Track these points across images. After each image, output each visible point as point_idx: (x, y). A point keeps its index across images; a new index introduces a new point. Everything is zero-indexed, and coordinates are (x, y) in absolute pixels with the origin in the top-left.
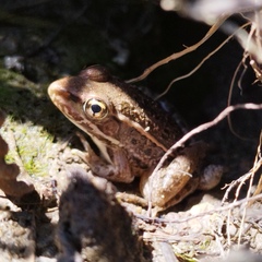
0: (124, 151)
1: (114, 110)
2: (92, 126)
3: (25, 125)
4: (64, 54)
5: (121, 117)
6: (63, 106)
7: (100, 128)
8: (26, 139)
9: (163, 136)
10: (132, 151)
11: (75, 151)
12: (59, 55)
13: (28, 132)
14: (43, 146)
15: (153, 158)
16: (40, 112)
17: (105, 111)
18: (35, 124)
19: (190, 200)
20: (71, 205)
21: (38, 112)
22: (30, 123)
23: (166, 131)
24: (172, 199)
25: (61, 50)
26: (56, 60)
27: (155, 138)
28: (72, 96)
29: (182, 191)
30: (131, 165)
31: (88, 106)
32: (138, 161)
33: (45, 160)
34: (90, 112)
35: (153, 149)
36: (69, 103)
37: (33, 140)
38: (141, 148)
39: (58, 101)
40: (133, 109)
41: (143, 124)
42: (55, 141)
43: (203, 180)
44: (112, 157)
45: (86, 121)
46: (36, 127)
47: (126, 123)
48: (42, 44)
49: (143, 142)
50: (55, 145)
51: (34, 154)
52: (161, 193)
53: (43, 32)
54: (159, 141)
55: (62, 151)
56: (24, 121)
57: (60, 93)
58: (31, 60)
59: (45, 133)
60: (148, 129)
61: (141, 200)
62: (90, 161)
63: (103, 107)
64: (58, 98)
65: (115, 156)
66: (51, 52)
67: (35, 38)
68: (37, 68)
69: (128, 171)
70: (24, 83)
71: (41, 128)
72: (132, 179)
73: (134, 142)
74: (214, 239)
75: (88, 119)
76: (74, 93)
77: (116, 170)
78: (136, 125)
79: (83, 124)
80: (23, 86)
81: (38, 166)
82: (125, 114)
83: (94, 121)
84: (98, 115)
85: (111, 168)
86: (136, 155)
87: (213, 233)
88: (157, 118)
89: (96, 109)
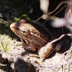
0: (33, 42)
1: (30, 32)
2: (23, 36)
3: (4, 35)
4: (15, 11)
5: (32, 33)
6: (14, 31)
7: (25, 37)
8: (4, 40)
9: (44, 37)
10: (35, 42)
11: (18, 42)
12: (13, 11)
13: (5, 37)
14: (9, 41)
15: (41, 43)
16: (8, 31)
17: (27, 32)
18: (6, 35)
19: (52, 55)
20: (18, 67)
21: (7, 31)
22: (5, 35)
23: (45, 36)
24: (47, 55)
25: (13, 10)
26: (12, 13)
27: (42, 38)
28: (17, 28)
29: (50, 52)
30: (35, 46)
31: (22, 31)
32: (37, 45)
33: (10, 46)
34: (23, 33)
35: (41, 41)
36: (16, 30)
37: (6, 40)
38: (38, 41)
39: (13, 30)
40: (35, 31)
41: (38, 35)
42: (12, 40)
43: (56, 49)
44: (29, 44)
45: (21, 35)
46: (7, 36)
47: (33, 35)
48: (8, 8)
49: (38, 39)
50: (13, 41)
51: (7, 44)
52: (44, 54)
53: (8, 4)
54: (43, 39)
55: (15, 42)
56: (3, 34)
57: (14, 28)
58: (5, 14)
59: (10, 37)
60: (39, 36)
61: (38, 56)
62: (23, 45)
63: (26, 31)
64: (13, 29)
65: (30, 44)
66: (11, 11)
67: (6, 7)
68: (7, 16)
69: (34, 48)
70: (3, 22)
71: (8, 36)
72: (35, 50)
73: (35, 40)
74: (60, 69)
75: (22, 34)
76: (17, 27)
77: (31, 48)
78: (36, 35)
79: (20, 36)
80: (3, 23)
81: (8, 48)
82: (33, 33)
83: (24, 35)
84: (25, 34)
85: (29, 47)
86: (36, 43)
87: (59, 68)
88: (42, 32)
89: (24, 32)
